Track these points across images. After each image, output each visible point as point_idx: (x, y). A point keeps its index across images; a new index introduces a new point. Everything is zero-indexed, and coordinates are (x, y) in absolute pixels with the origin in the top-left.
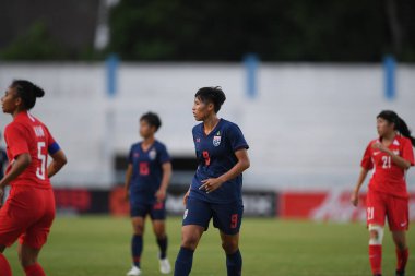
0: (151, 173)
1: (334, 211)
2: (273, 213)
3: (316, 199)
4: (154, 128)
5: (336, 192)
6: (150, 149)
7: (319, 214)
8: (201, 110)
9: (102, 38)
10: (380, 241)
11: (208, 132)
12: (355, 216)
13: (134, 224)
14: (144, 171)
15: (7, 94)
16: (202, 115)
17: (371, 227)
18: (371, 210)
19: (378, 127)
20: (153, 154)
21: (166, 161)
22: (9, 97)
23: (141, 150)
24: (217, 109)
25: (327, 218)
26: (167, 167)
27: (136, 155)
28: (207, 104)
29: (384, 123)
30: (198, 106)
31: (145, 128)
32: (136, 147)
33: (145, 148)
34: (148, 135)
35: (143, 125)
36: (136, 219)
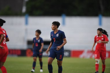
0: (38, 46)
1: (86, 56)
2: (69, 56)
3: (81, 52)
4: (39, 34)
5: (86, 50)
6: (38, 40)
7: (82, 56)
8: (54, 27)
9: (24, 10)
10: (98, 63)
11: (55, 33)
12: (91, 57)
13: (34, 59)
14: (37, 45)
16: (54, 29)
17: (96, 60)
18: (96, 55)
19: (98, 33)
20: (39, 41)
21: (42, 43)
23: (36, 39)
24: (58, 27)
25: (84, 57)
26: (42, 44)
27: (35, 41)
28: (55, 26)
29: (99, 32)
30: (53, 27)
31: (37, 34)
32: (35, 39)
33: (37, 39)
34: (38, 36)
35: (36, 33)
36: (34, 58)
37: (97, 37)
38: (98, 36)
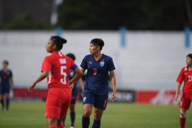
1: (162, 100)
2: (133, 100)
3: (153, 94)
5: (162, 91)
7: (154, 101)
9: (54, 19)
12: (171, 102)
15: (49, 44)
22: (50, 45)
25: (158, 103)
28: (97, 47)
37: (186, 69)
38: (188, 67)
